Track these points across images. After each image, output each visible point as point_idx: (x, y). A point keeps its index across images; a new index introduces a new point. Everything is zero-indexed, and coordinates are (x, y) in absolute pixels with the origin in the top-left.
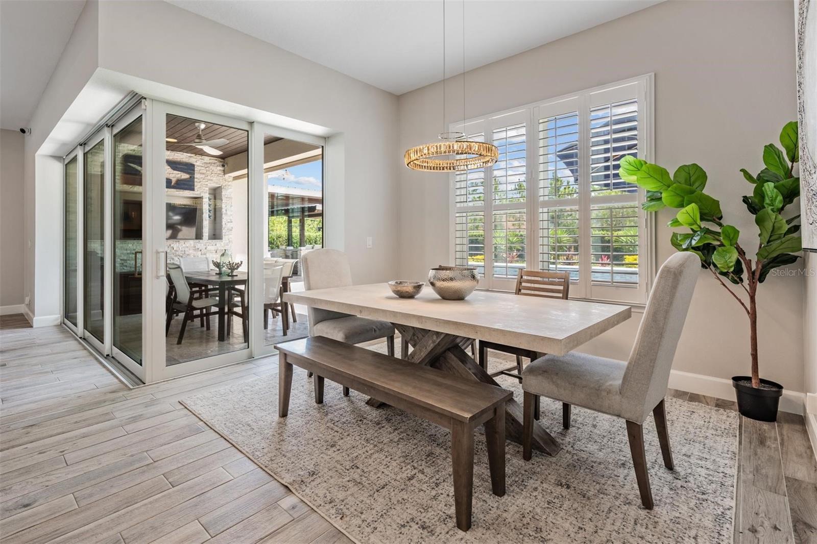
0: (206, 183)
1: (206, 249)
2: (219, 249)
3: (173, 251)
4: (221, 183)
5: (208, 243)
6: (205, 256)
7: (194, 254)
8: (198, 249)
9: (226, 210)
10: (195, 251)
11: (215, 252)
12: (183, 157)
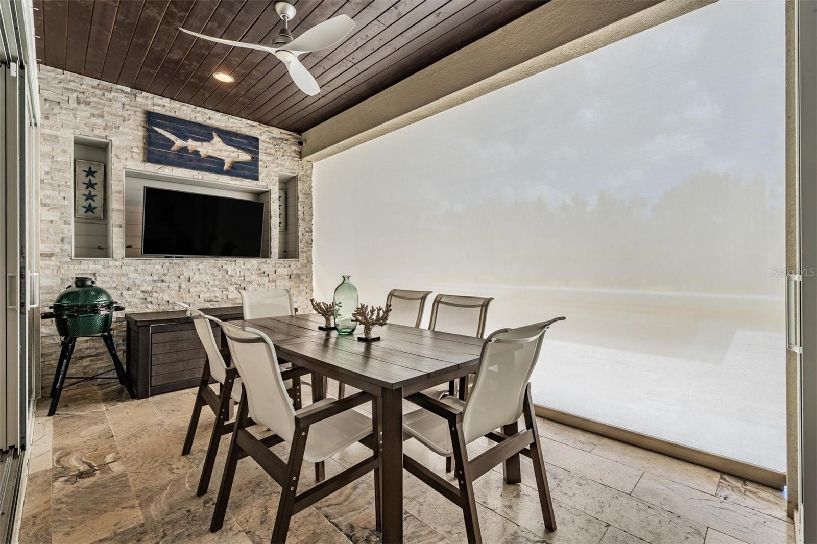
0: (275, 170)
1: (275, 272)
2: (295, 272)
4: (297, 172)
5: (278, 263)
6: (274, 284)
7: (258, 281)
8: (264, 273)
9: (304, 214)
10: (260, 276)
11: (289, 277)
12: (241, 125)
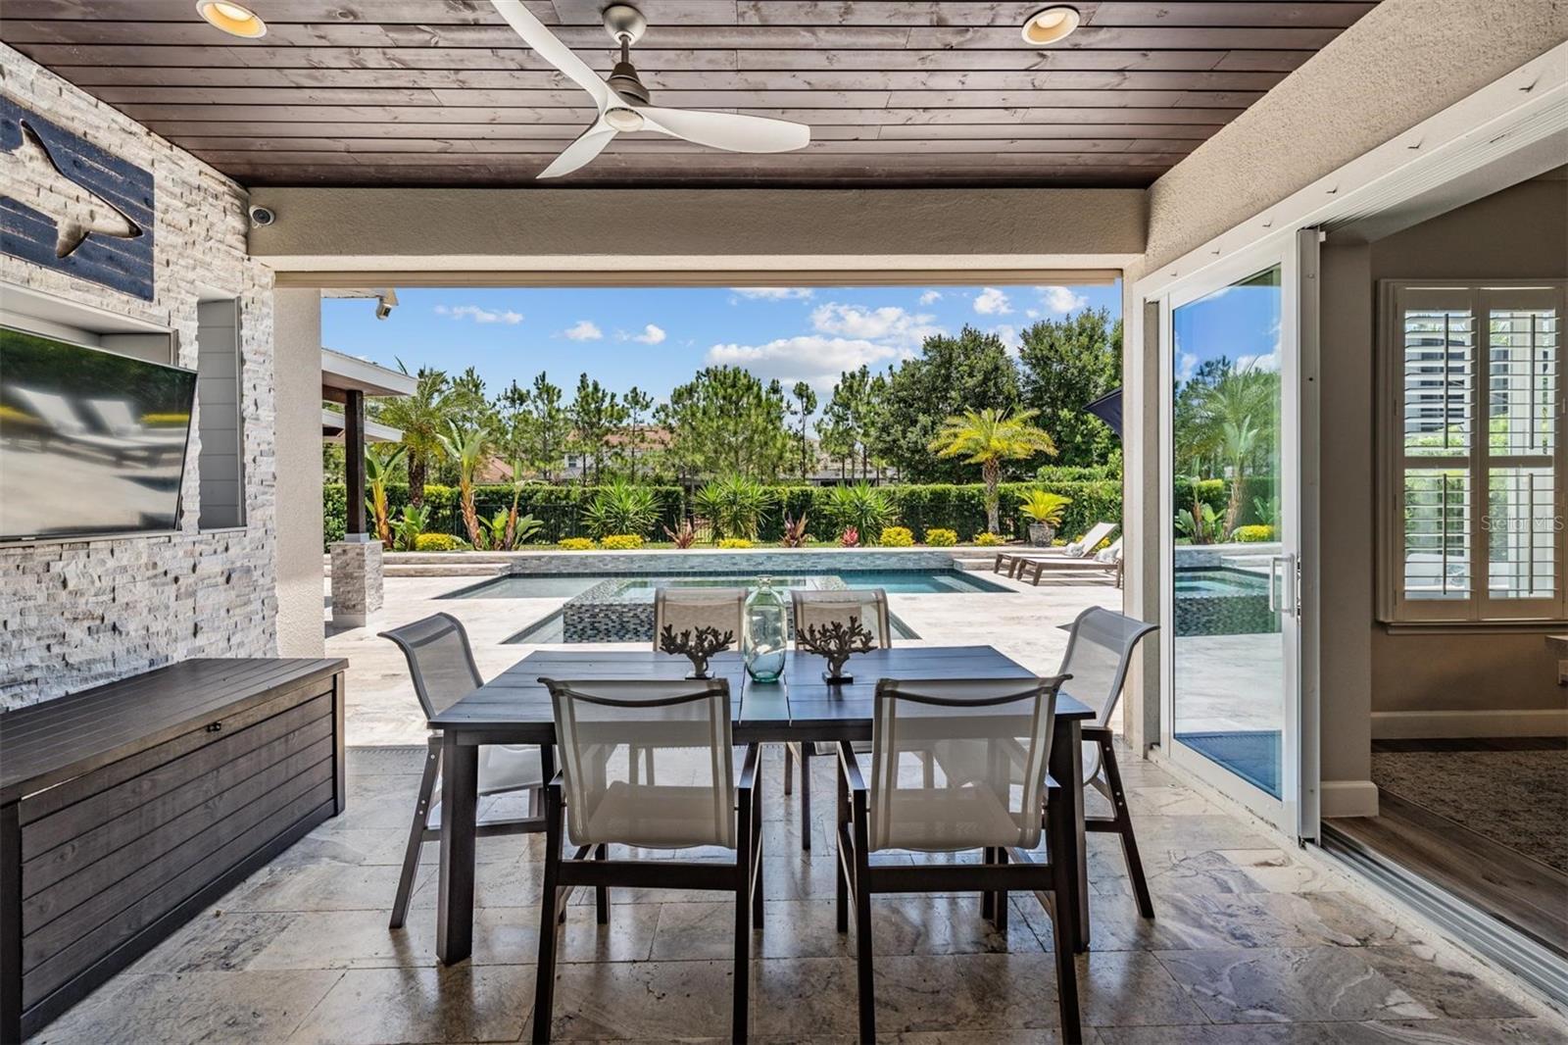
0: (191, 275)
1: (194, 569)
2: (238, 564)
3: (64, 593)
4: (240, 288)
5: (201, 542)
6: (190, 602)
7: (150, 599)
8: (166, 573)
9: (256, 404)
10: (154, 585)
11: (224, 579)
12: (97, 122)
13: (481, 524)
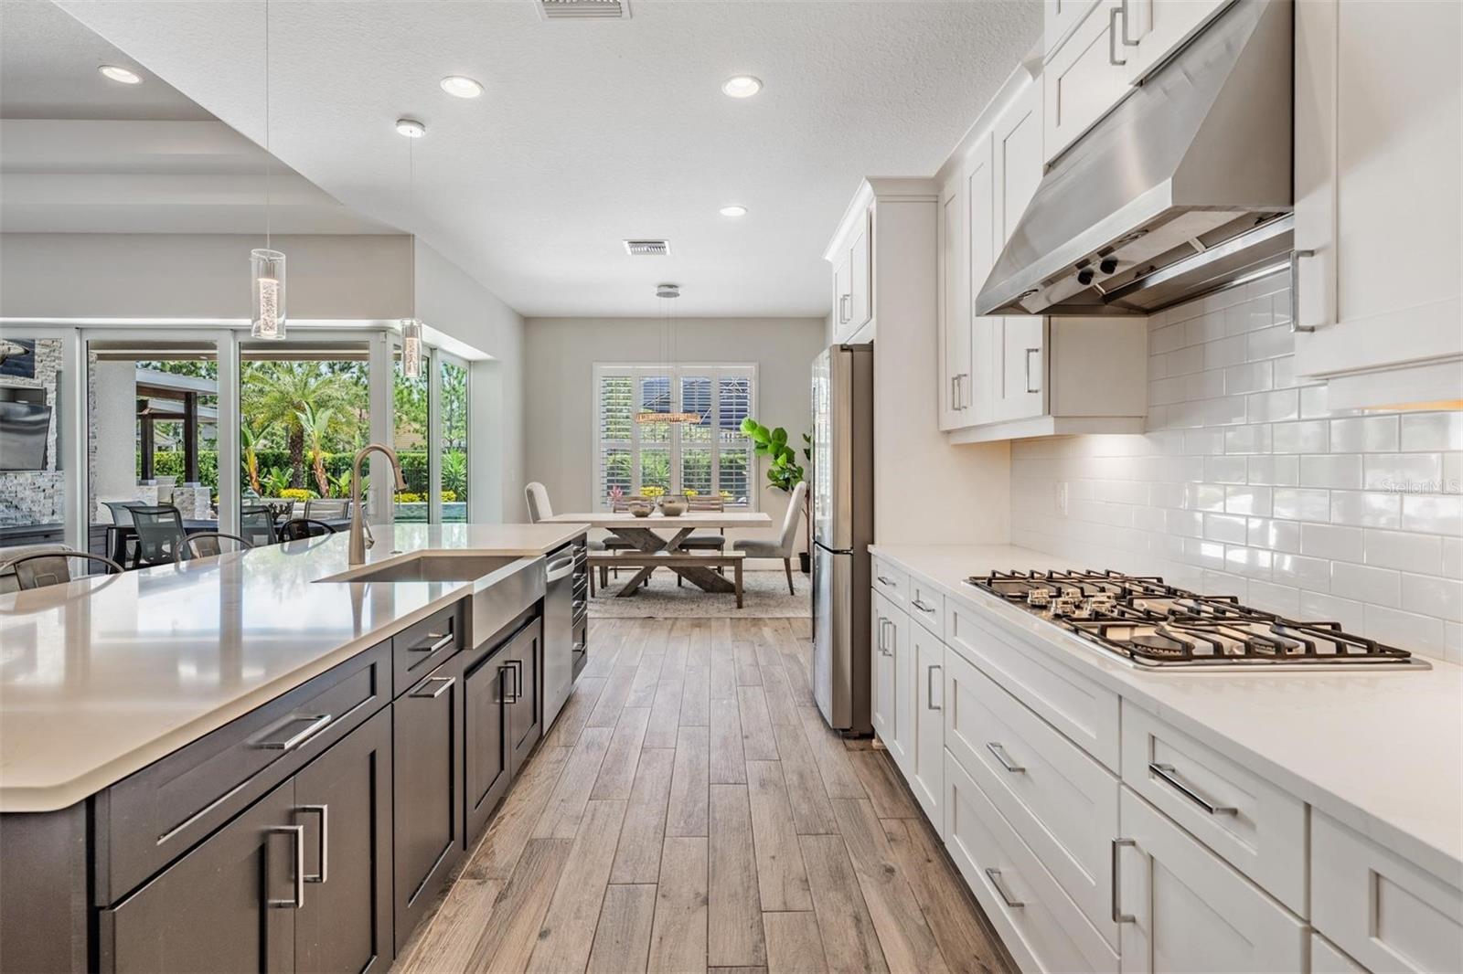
0: (53, 364)
1: (53, 486)
5: (54, 476)
6: (51, 501)
7: (32, 497)
8: (40, 487)
10: (34, 492)
13: (330, 482)
